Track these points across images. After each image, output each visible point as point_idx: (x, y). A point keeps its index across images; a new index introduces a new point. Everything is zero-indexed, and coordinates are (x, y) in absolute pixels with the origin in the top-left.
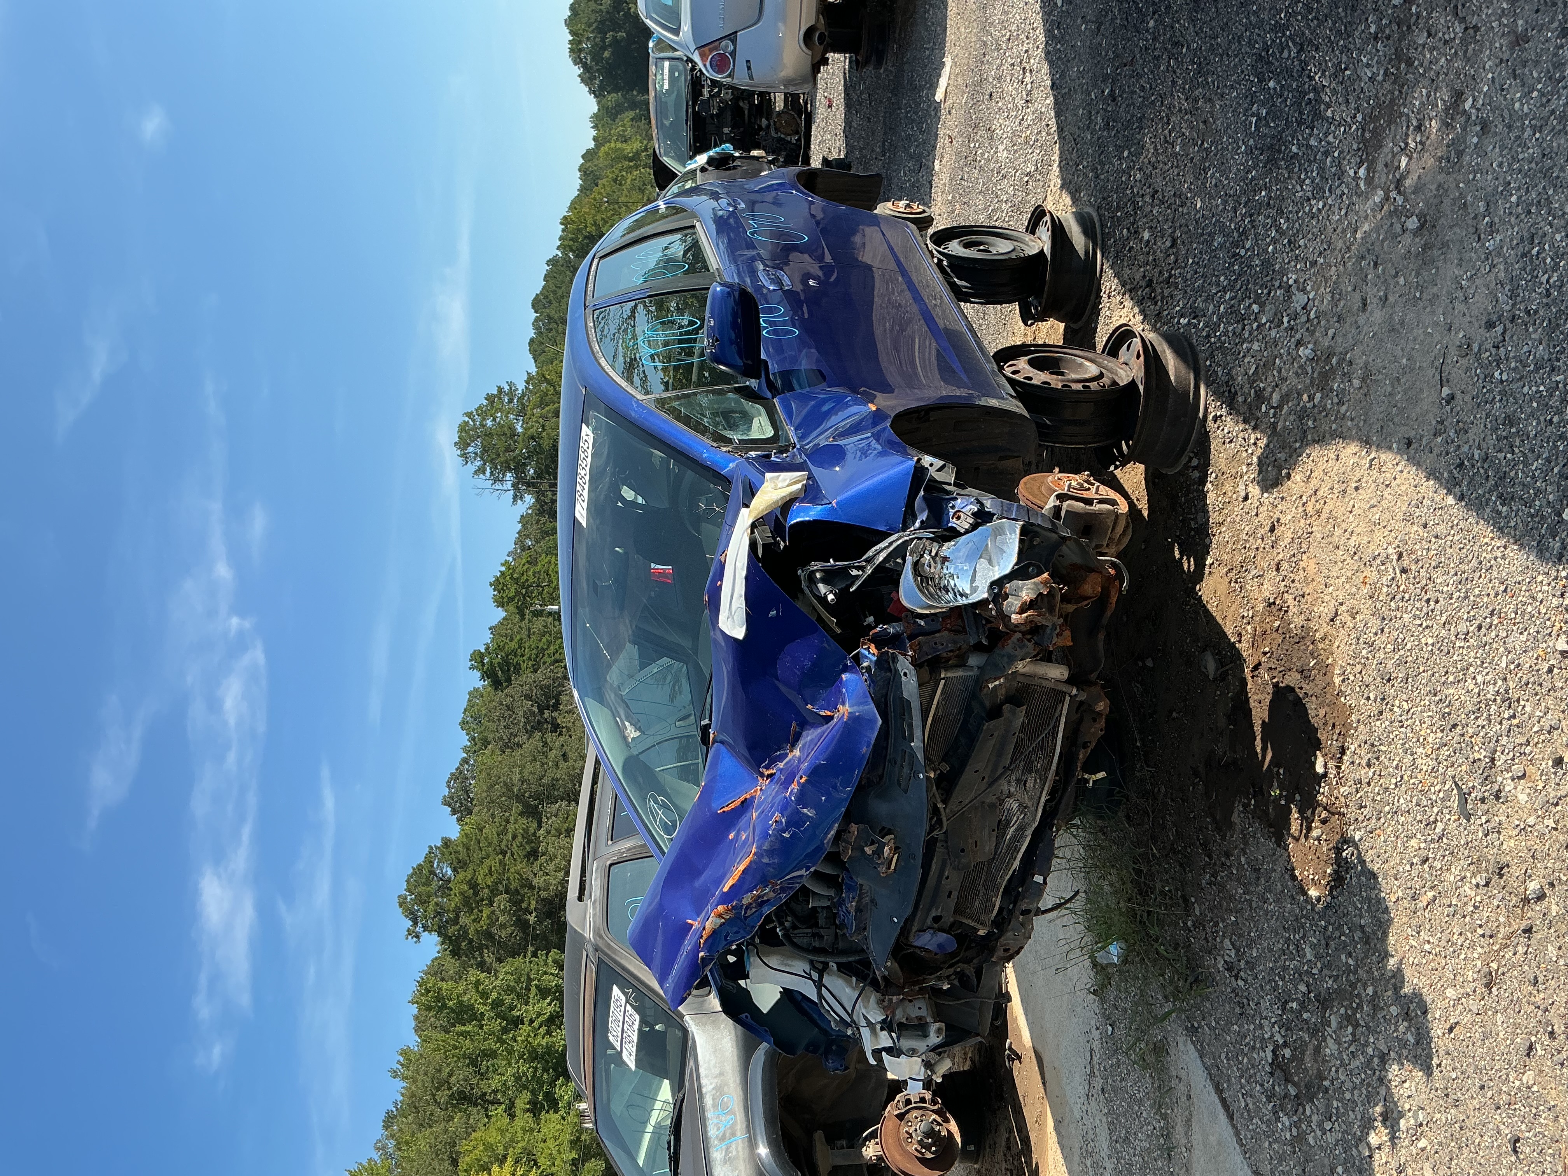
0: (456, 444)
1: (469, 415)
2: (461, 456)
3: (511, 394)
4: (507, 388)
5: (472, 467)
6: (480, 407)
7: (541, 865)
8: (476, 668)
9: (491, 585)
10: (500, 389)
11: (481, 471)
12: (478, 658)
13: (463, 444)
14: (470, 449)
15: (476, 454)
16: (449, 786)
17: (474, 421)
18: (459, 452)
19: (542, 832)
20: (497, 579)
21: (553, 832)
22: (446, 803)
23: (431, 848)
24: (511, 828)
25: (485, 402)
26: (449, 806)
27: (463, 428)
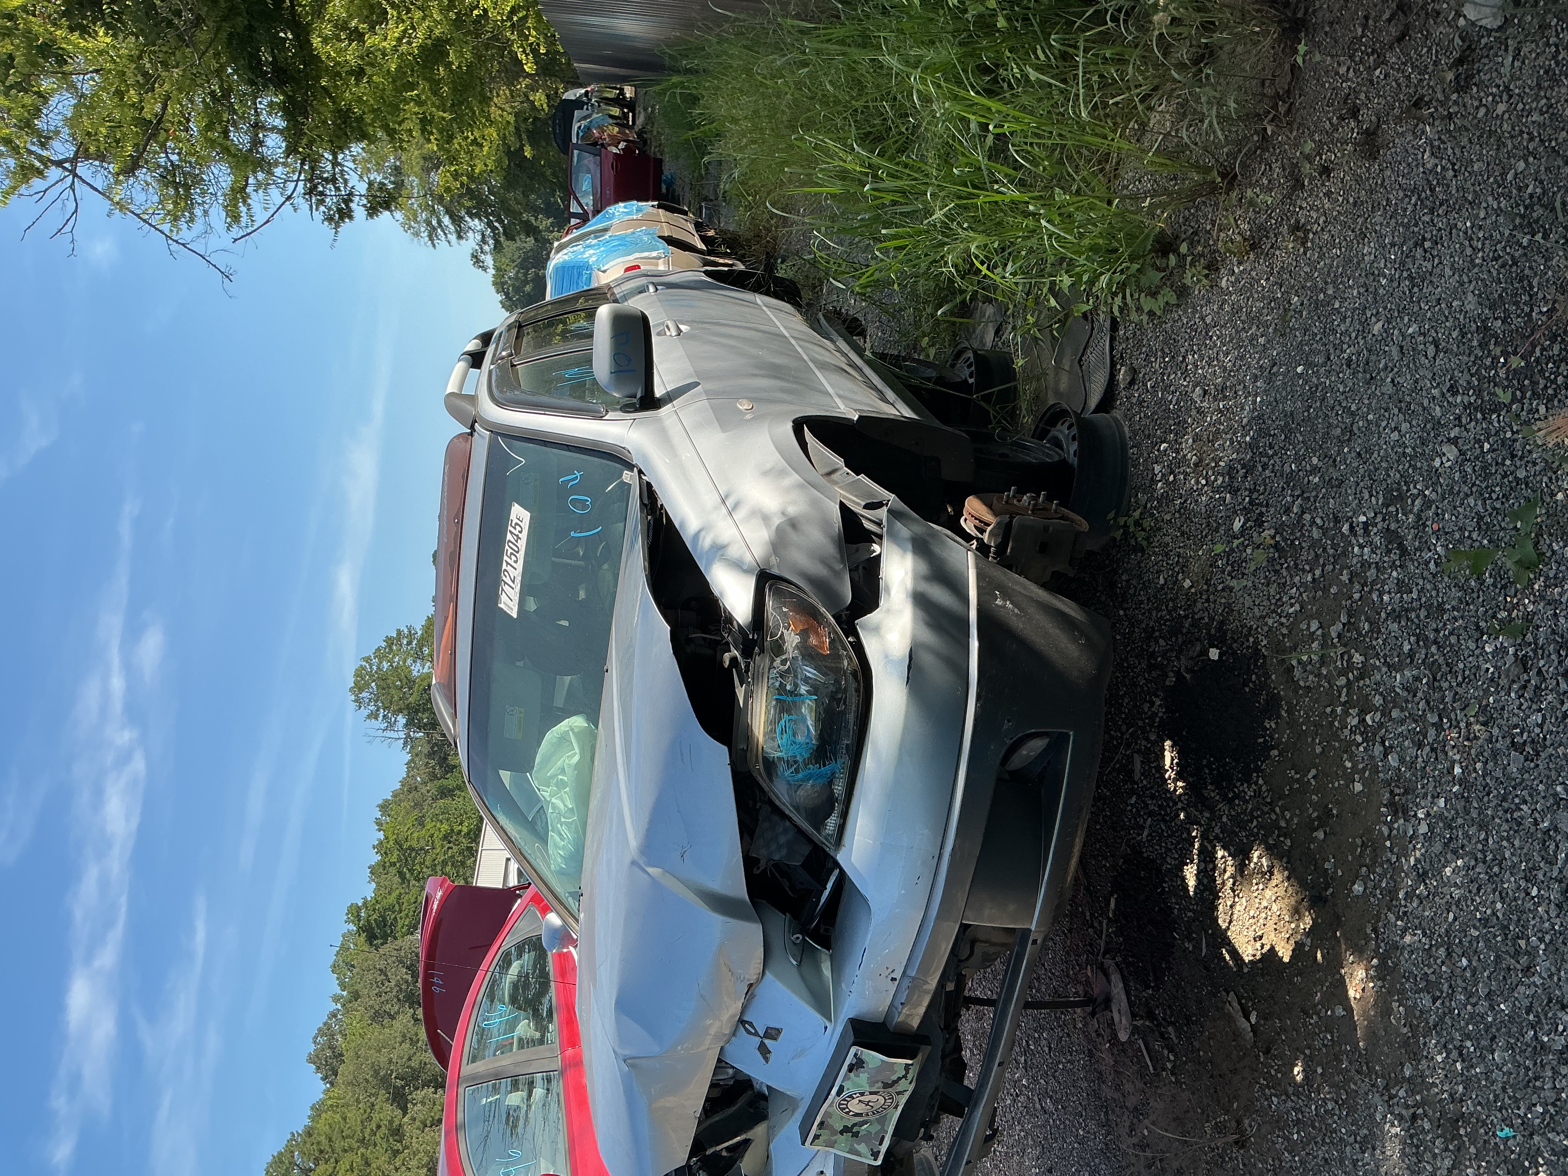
0: (351, 689)
1: (367, 659)
2: (356, 701)
3: (411, 635)
4: (406, 631)
5: (365, 712)
6: (378, 649)
7: (404, 1160)
8: (353, 922)
9: (374, 847)
10: (399, 632)
11: (374, 716)
12: (354, 912)
13: (359, 688)
14: (364, 694)
15: (370, 700)
16: (315, 1042)
17: (371, 665)
18: (353, 698)
19: (405, 1120)
20: (381, 843)
21: (418, 1123)
22: (311, 1061)
23: (293, 1135)
24: (376, 1116)
25: (384, 644)
26: (314, 1063)
27: (359, 674)
